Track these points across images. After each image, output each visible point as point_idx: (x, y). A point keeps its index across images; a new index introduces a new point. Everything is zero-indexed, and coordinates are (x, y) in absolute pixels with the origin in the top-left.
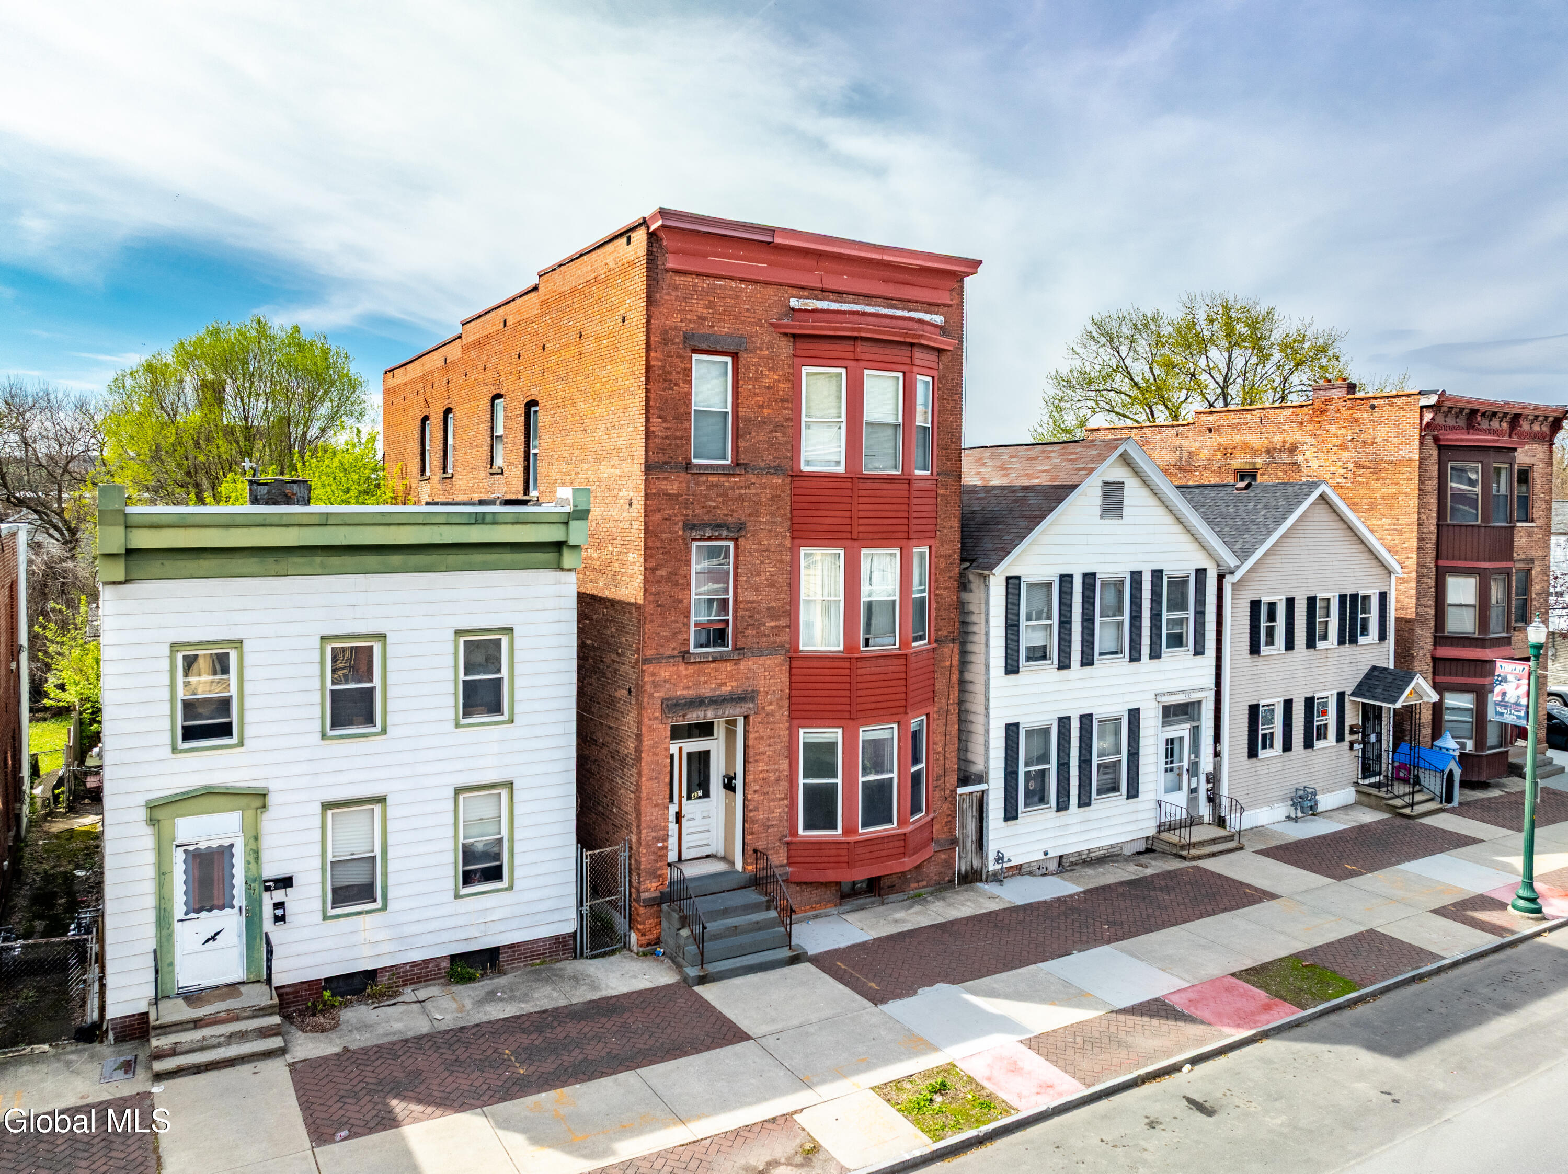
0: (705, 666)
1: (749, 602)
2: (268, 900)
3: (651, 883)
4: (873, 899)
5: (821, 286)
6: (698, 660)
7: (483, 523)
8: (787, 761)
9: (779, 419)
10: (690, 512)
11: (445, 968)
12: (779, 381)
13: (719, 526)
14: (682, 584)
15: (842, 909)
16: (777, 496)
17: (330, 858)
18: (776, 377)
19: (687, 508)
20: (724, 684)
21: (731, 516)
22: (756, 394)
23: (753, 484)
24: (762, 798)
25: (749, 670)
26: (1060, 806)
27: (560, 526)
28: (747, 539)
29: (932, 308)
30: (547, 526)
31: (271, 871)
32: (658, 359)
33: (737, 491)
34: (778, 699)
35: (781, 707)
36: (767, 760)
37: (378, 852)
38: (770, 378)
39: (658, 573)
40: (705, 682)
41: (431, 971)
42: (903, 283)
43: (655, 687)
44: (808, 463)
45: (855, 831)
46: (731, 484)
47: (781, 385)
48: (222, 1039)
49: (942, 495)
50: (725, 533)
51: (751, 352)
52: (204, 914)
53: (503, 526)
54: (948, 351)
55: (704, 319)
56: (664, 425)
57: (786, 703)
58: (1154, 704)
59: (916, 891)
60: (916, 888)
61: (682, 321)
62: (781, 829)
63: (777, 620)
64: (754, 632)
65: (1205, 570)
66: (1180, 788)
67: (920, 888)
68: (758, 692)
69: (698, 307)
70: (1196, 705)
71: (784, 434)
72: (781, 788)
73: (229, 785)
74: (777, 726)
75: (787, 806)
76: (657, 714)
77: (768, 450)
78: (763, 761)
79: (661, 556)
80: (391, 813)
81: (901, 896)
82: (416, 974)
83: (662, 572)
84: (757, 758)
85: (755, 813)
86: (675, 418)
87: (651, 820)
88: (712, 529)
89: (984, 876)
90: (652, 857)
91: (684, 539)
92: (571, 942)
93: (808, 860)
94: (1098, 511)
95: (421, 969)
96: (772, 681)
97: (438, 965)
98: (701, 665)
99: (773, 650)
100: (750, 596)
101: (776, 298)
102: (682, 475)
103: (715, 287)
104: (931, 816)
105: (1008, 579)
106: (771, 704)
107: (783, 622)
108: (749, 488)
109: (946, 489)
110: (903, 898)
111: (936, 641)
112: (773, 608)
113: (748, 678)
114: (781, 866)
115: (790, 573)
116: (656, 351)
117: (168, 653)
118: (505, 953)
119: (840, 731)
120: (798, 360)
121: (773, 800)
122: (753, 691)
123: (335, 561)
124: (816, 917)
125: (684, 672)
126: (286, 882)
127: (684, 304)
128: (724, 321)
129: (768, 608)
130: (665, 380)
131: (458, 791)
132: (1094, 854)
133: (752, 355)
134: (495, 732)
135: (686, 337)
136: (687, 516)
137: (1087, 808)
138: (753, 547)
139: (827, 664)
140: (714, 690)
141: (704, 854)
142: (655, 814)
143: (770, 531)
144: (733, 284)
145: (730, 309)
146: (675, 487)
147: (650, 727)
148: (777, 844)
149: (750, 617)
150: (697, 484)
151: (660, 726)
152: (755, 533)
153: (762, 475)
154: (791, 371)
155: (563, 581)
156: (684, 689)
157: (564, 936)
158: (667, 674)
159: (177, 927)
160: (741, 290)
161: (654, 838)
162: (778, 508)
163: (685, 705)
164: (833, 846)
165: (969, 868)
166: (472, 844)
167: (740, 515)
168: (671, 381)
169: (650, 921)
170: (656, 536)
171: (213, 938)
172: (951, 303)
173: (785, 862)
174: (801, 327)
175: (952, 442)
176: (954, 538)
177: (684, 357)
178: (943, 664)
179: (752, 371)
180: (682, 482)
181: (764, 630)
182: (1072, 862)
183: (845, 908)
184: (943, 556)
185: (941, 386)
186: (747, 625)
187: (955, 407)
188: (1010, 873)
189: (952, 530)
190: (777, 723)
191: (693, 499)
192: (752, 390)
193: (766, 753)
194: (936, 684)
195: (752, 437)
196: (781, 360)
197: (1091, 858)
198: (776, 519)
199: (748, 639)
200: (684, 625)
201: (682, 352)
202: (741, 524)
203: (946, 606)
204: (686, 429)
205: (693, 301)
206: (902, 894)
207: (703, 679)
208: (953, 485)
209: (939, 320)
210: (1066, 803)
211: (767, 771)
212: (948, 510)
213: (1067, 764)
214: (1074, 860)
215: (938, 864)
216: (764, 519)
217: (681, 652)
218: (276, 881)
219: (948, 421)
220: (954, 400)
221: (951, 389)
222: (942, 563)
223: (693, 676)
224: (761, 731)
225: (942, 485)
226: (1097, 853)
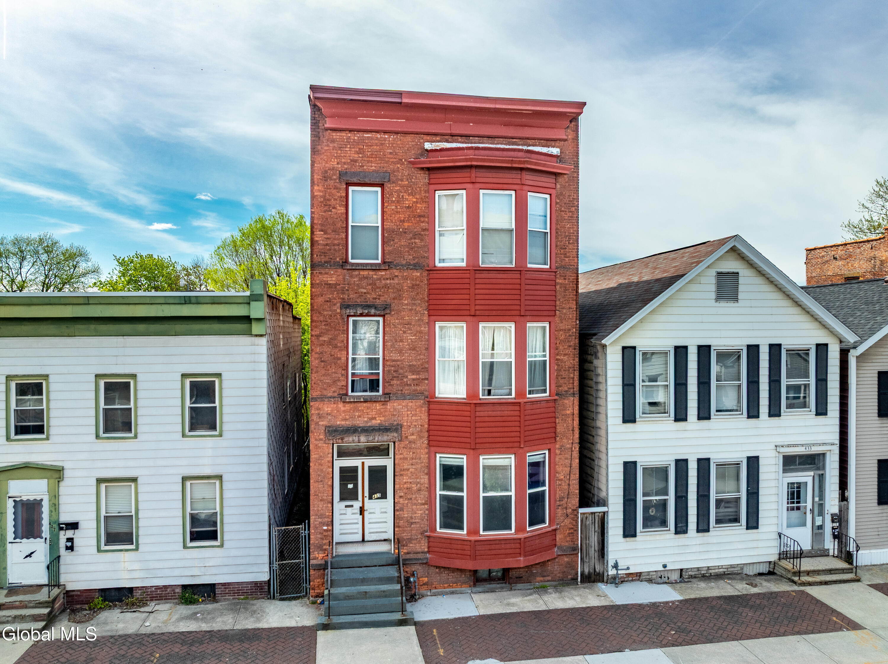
0: (359, 405)
1: (394, 361)
2: (63, 536)
3: (318, 554)
4: (504, 585)
5: (449, 132)
6: (352, 400)
7: (190, 303)
8: (427, 477)
9: (418, 229)
10: (346, 297)
11: (178, 593)
12: (417, 202)
13: (369, 306)
14: (340, 347)
15: (474, 590)
16: (416, 285)
17: (103, 513)
18: (414, 200)
19: (343, 293)
20: (375, 418)
21: (379, 299)
22: (398, 212)
23: (397, 276)
24: (406, 502)
25: (395, 409)
26: (679, 529)
27: (246, 305)
28: (392, 316)
29: (549, 143)
30: (235, 305)
31: (65, 518)
32: (320, 191)
33: (383, 282)
34: (418, 432)
35: (421, 437)
36: (410, 475)
37: (133, 513)
38: (409, 200)
39: (321, 339)
40: (359, 416)
41: (169, 593)
42: (522, 126)
43: (320, 418)
44: (442, 260)
45: (477, 532)
46: (379, 277)
47: (419, 205)
48: (10, 619)
49: (561, 284)
50: (373, 311)
51: (393, 182)
52: (25, 540)
53: (205, 306)
54: (565, 174)
55: (356, 161)
56: (325, 236)
57: (426, 435)
58: (774, 453)
59: (541, 583)
60: (541, 581)
61: (338, 164)
62: (422, 526)
63: (417, 374)
64: (398, 382)
65: (826, 345)
66: (804, 524)
67: (545, 582)
68: (401, 426)
70: (821, 457)
71: (422, 240)
72: (422, 496)
73: (40, 463)
74: (419, 451)
75: (427, 510)
76: (322, 437)
77: (408, 252)
78: (406, 475)
79: (324, 327)
80: (141, 489)
81: (527, 586)
82: (158, 594)
83: (325, 338)
84: (402, 473)
85: (401, 512)
86: (333, 231)
87: (318, 510)
88: (362, 308)
89: (605, 579)
90: (319, 536)
91: (341, 315)
92: (266, 587)
93: (442, 550)
94: (713, 295)
95: (163, 591)
96: (413, 418)
97: (173, 590)
98: (356, 404)
99: (414, 396)
100: (395, 356)
101: (413, 143)
102: (339, 270)
103: (364, 139)
104: (554, 527)
105: (624, 348)
106: (413, 434)
107: (422, 376)
108: (393, 279)
109: (565, 279)
110: (529, 587)
111: (557, 394)
112: (414, 366)
113: (394, 415)
114: (422, 553)
115: (428, 340)
116: (318, 186)
117: (5, 382)
118: (219, 588)
119: (465, 457)
120: (432, 187)
121: (416, 504)
122: (398, 425)
123: (103, 327)
124: (453, 593)
125: (343, 409)
126: (74, 526)
127: (339, 152)
128: (372, 162)
129: (410, 366)
130: (325, 205)
131: (184, 479)
132: (713, 571)
133: (394, 185)
134: (208, 442)
135: (341, 175)
136: (343, 299)
137: (706, 534)
138: (397, 321)
139: (454, 407)
140: (367, 422)
141: (383, 538)
142: (321, 506)
143: (411, 310)
144: (378, 136)
145: (376, 153)
147: (316, 445)
148: (419, 536)
149: (395, 371)
150: (351, 276)
151: (324, 445)
152: (399, 311)
153: (404, 270)
154: (427, 195)
155: (256, 343)
156: (342, 420)
157: (261, 583)
158: (329, 409)
159: (9, 546)
160: (385, 139)
161: (320, 523)
162: (418, 294)
163: (342, 431)
164: (460, 542)
165: (592, 571)
166: (197, 514)
167: (386, 298)
168: (330, 205)
169: (318, 580)
170: (320, 313)
171: (30, 555)
172: (565, 137)
173: (426, 550)
174: (430, 162)
175: (569, 243)
176: (573, 317)
177: (340, 189)
178: (564, 412)
179: (395, 196)
180: (339, 275)
181: (407, 381)
182: (691, 575)
183: (478, 589)
184: (563, 330)
185: (558, 201)
186: (395, 377)
187: (572, 217)
188: (630, 579)
189: (571, 310)
190: (418, 449)
191: (348, 287)
192: (395, 210)
193: (409, 469)
194: (558, 427)
195: (395, 243)
196: (419, 187)
197: (711, 573)
198: (416, 302)
199: (395, 387)
200: (342, 375)
201: (338, 185)
202: (387, 305)
203: (566, 368)
204: (342, 238)
205: (347, 149)
206: (529, 584)
207: (357, 414)
208: (571, 276)
209: (555, 151)
210: (685, 528)
211: (410, 483)
212: (567, 295)
213: (685, 497)
214: (693, 574)
215: (562, 565)
216: (406, 302)
217: (340, 394)
218: (67, 524)
219: (565, 227)
220: (571, 212)
221: (568, 204)
222: (561, 336)
223: (349, 412)
224: (405, 453)
225: (560, 276)
226: (717, 571)
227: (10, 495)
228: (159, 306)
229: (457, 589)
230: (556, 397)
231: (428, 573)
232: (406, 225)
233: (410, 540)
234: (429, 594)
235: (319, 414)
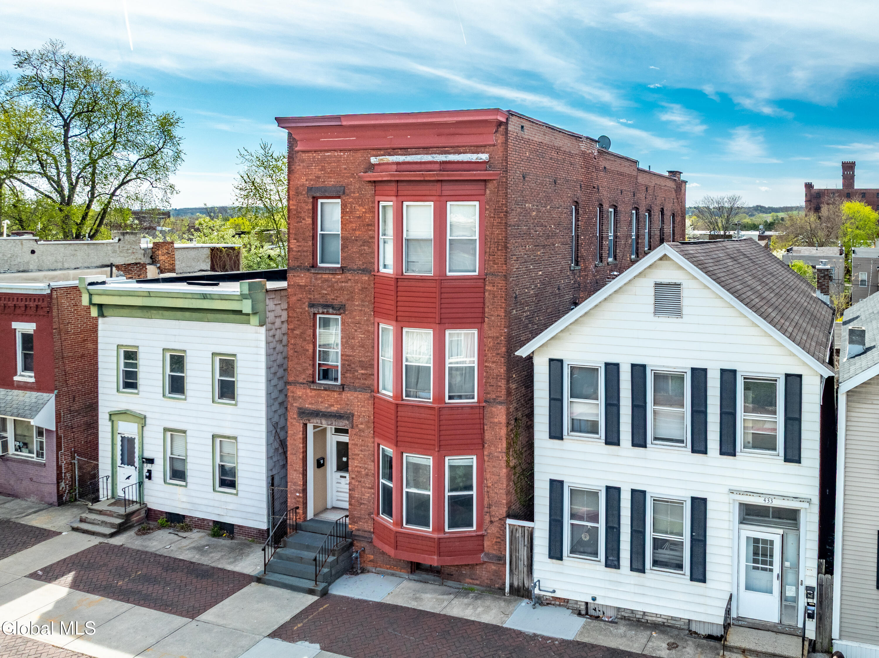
0: (325, 392)
1: (347, 356)
2: (145, 468)
3: (293, 515)
4: (438, 578)
5: (391, 146)
6: (315, 388)
7: (207, 299)
8: (373, 464)
9: (366, 237)
10: (312, 297)
11: (211, 526)
12: (365, 212)
13: (328, 306)
14: (308, 340)
15: (412, 577)
16: (365, 288)
17: (168, 455)
18: (364, 210)
19: (310, 294)
20: (333, 405)
21: (336, 300)
22: (351, 222)
23: (350, 280)
24: (357, 483)
25: (348, 399)
26: (609, 563)
27: (239, 302)
28: (346, 315)
29: (479, 149)
31: (146, 454)
32: (294, 205)
33: (340, 284)
34: (366, 422)
35: (369, 427)
36: (360, 460)
37: (184, 458)
38: (360, 211)
39: (295, 332)
40: (322, 402)
41: (205, 525)
43: (294, 400)
45: (402, 524)
46: (336, 280)
47: (367, 215)
49: (490, 291)
50: (331, 310)
51: (348, 195)
52: (126, 466)
53: (217, 301)
54: (494, 180)
55: (319, 177)
56: (297, 244)
57: (372, 425)
58: (726, 498)
59: (468, 585)
60: (470, 583)
61: (306, 180)
62: (369, 508)
63: (366, 370)
64: (351, 375)
65: (800, 376)
66: (769, 591)
67: (474, 584)
68: (353, 415)
69: (316, 171)
71: (369, 247)
73: (134, 411)
74: (366, 439)
75: (372, 494)
76: (295, 416)
77: (359, 258)
78: (357, 459)
79: (296, 322)
80: (189, 440)
81: (456, 584)
82: (199, 524)
83: (297, 332)
84: (354, 457)
86: (303, 240)
87: (293, 479)
88: (324, 307)
90: (294, 500)
91: (309, 313)
92: (264, 535)
93: (380, 534)
94: (652, 309)
95: (202, 522)
96: (362, 409)
97: (208, 523)
98: (319, 391)
99: (363, 389)
100: (348, 352)
101: (362, 159)
102: (307, 274)
103: (324, 158)
104: (483, 533)
105: (551, 360)
106: (362, 424)
107: (369, 372)
108: (347, 283)
109: (494, 286)
110: (458, 586)
111: (486, 401)
112: (362, 361)
113: (347, 404)
114: (369, 532)
115: (374, 339)
116: (293, 200)
118: (237, 529)
119: (394, 450)
120: (377, 198)
121: (364, 487)
122: (350, 413)
124: (393, 575)
125: (310, 394)
126: (151, 461)
127: (307, 170)
128: (331, 177)
129: (360, 361)
130: (298, 217)
131: (214, 436)
132: (650, 618)
133: (348, 197)
134: (229, 409)
135: (310, 189)
136: (310, 299)
137: (642, 575)
138: (350, 320)
139: (386, 404)
140: (327, 408)
141: (346, 508)
142: (295, 475)
143: (361, 310)
144: (336, 154)
145: (334, 169)
146: (303, 281)
147: (292, 423)
148: (367, 517)
149: (348, 365)
150: (316, 279)
151: (297, 424)
152: (351, 312)
153: (355, 274)
154: (373, 205)
156: (310, 404)
157: (263, 530)
158: (301, 393)
159: (118, 468)
160: (341, 157)
161: (294, 489)
162: (366, 296)
163: (308, 414)
164: (389, 531)
165: (521, 585)
166: (223, 465)
167: (342, 299)
168: (301, 217)
170: (294, 310)
171: (128, 478)
172: (494, 142)
173: (372, 530)
175: (498, 250)
176: (501, 324)
177: (308, 203)
178: (492, 420)
179: (349, 207)
180: (307, 278)
181: (357, 375)
182: (625, 617)
183: (414, 576)
184: (491, 337)
185: (488, 207)
186: (348, 370)
187: (501, 223)
188: (558, 603)
189: (499, 318)
190: (366, 437)
191: (314, 289)
192: (349, 220)
193: (359, 455)
194: (486, 434)
195: (349, 250)
196: (367, 198)
197: (647, 620)
198: (364, 304)
199: (348, 379)
200: (310, 365)
201: (306, 199)
202: (342, 305)
203: (494, 375)
204: (309, 246)
205: (313, 168)
206: (459, 583)
207: (320, 400)
208: (499, 283)
209: (484, 157)
210: (616, 563)
211: (360, 467)
212: (495, 302)
213: (616, 528)
214: (626, 615)
215: (489, 572)
216: (357, 303)
217: (308, 381)
218: (147, 459)
219: (494, 234)
220: (500, 218)
221: (497, 209)
222: (490, 343)
223: (315, 397)
224: (356, 440)
225: (489, 283)
226: (654, 619)
227: (119, 432)
228: (190, 300)
229: (397, 572)
230: (484, 404)
231: (374, 552)
232: (357, 233)
233: (360, 518)
234: (374, 571)
235: (293, 396)
